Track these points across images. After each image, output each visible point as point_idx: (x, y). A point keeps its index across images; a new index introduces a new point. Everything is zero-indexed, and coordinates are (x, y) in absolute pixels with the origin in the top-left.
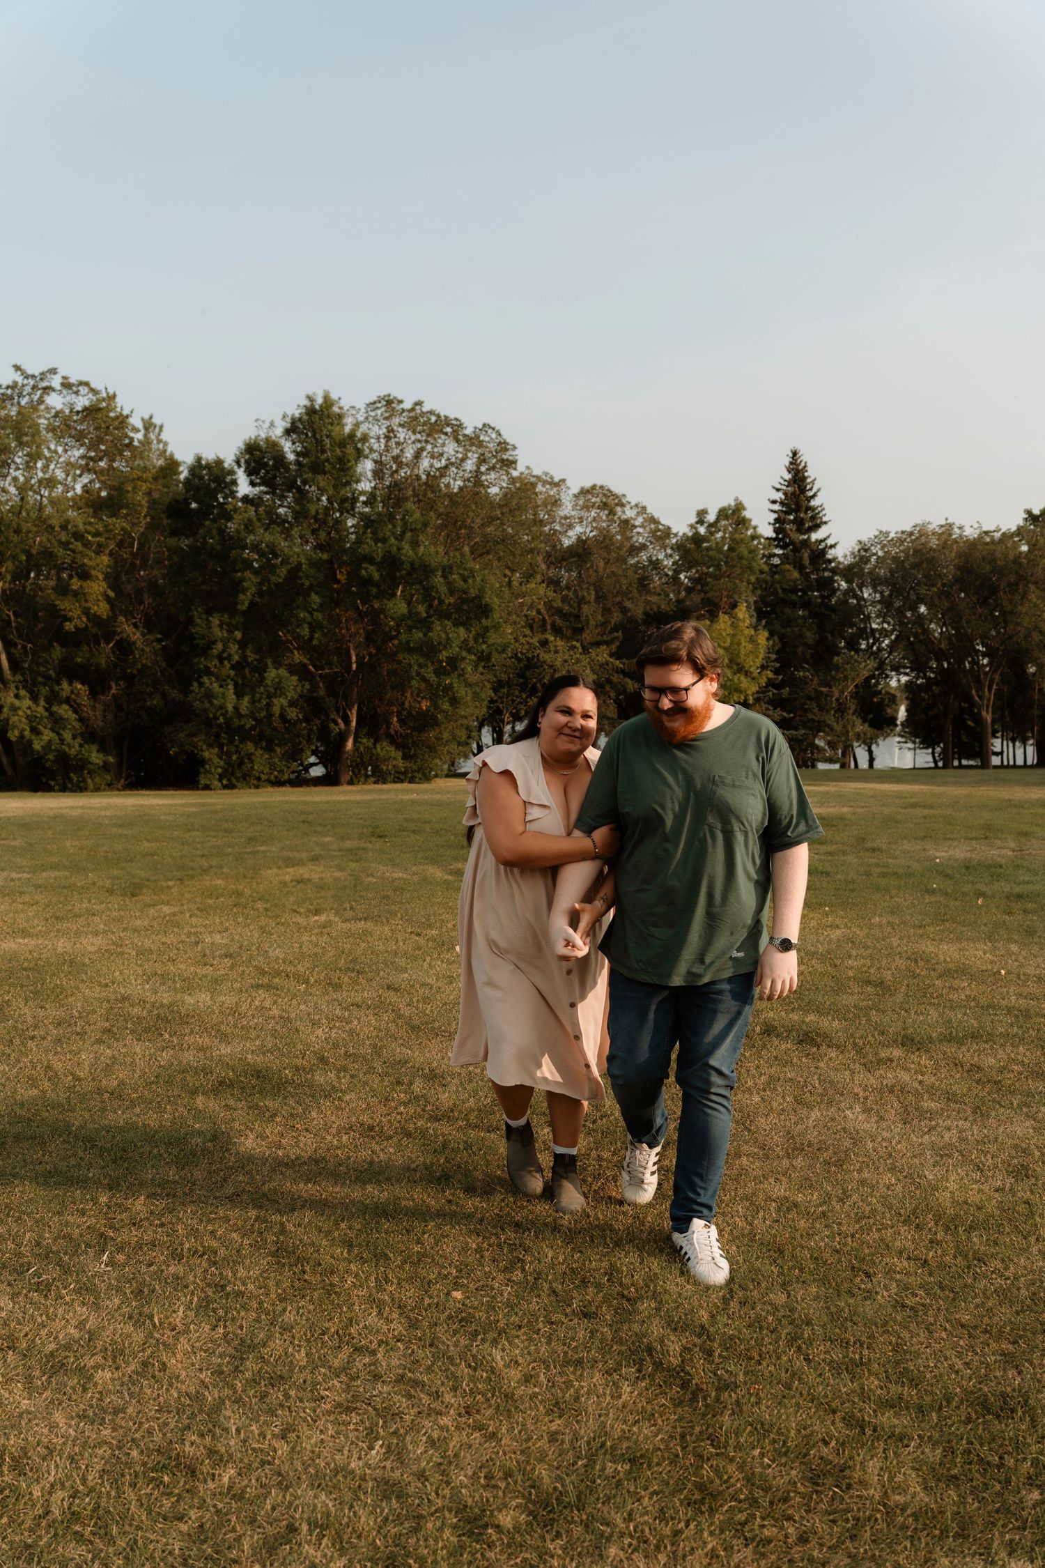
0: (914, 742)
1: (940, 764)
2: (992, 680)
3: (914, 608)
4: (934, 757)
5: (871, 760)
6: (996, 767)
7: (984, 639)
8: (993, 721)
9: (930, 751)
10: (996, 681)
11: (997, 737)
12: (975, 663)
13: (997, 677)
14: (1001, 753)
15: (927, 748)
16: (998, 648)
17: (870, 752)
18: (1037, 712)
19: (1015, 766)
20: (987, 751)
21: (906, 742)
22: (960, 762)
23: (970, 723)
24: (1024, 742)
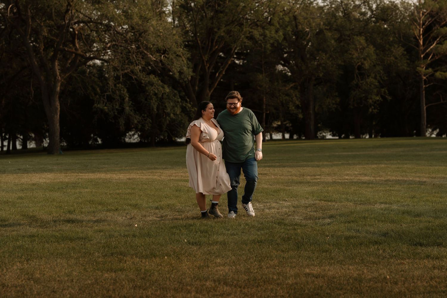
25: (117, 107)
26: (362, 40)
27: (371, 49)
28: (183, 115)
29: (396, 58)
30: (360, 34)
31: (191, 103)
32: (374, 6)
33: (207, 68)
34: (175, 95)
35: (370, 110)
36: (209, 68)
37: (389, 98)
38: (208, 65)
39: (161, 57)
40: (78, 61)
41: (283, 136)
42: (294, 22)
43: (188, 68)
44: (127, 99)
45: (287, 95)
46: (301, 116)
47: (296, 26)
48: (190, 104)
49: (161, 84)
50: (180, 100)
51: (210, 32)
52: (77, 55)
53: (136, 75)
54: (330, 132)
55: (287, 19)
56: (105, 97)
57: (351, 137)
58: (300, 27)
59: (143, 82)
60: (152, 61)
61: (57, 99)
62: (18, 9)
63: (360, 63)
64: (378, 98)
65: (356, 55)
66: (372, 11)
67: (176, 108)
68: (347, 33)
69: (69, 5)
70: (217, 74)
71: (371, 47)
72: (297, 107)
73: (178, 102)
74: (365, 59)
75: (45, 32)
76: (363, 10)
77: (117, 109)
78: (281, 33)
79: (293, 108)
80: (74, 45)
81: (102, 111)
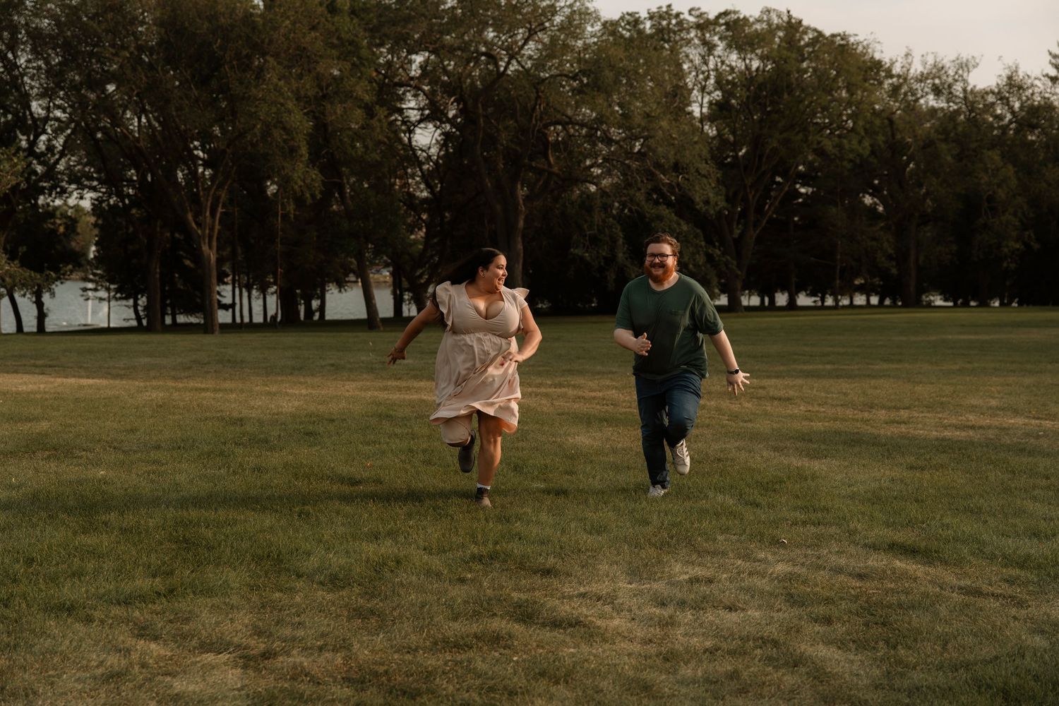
0: (108, 290)
1: (145, 322)
2: (216, 200)
3: (98, 85)
4: (136, 312)
5: (41, 316)
6: (224, 327)
7: (206, 137)
8: (220, 261)
9: (131, 302)
10: (221, 201)
11: (226, 284)
12: (193, 176)
13: (224, 195)
14: (233, 306)
15: (126, 298)
16: (224, 152)
17: (40, 305)
18: (279, 247)
19: (251, 327)
20: (211, 301)
21: (95, 290)
22: (174, 319)
23: (187, 262)
24: (263, 290)
25: (604, 254)
26: (995, 156)
27: (1010, 170)
28: (709, 266)
29: (1049, 185)
30: (992, 147)
31: (722, 249)
32: (1017, 105)
33: (750, 197)
34: (696, 236)
35: (1005, 265)
36: (754, 196)
37: (1036, 246)
38: (753, 193)
39: (678, 177)
40: (552, 183)
41: (868, 300)
42: (888, 129)
43: (717, 194)
44: (621, 241)
45: (874, 239)
46: (894, 271)
47: (893, 136)
48: (720, 250)
49: (675, 218)
50: (703, 244)
51: (757, 143)
52: (551, 174)
53: (638, 205)
54: (940, 294)
55: (878, 122)
56: (587, 238)
57: (973, 304)
58: (898, 136)
59: (647, 215)
60: (664, 185)
61: (520, 239)
62: (465, 104)
63: (990, 193)
64: (1018, 246)
65: (985, 179)
66: (1013, 113)
67: (697, 256)
68: (974, 145)
69: (538, 97)
70: (767, 207)
71: (1010, 167)
72: (890, 257)
73: (701, 246)
74: (999, 186)
75: (504, 138)
76: (999, 112)
77: (605, 258)
78: (866, 143)
79: (883, 259)
80: (547, 158)
81: (582, 259)
